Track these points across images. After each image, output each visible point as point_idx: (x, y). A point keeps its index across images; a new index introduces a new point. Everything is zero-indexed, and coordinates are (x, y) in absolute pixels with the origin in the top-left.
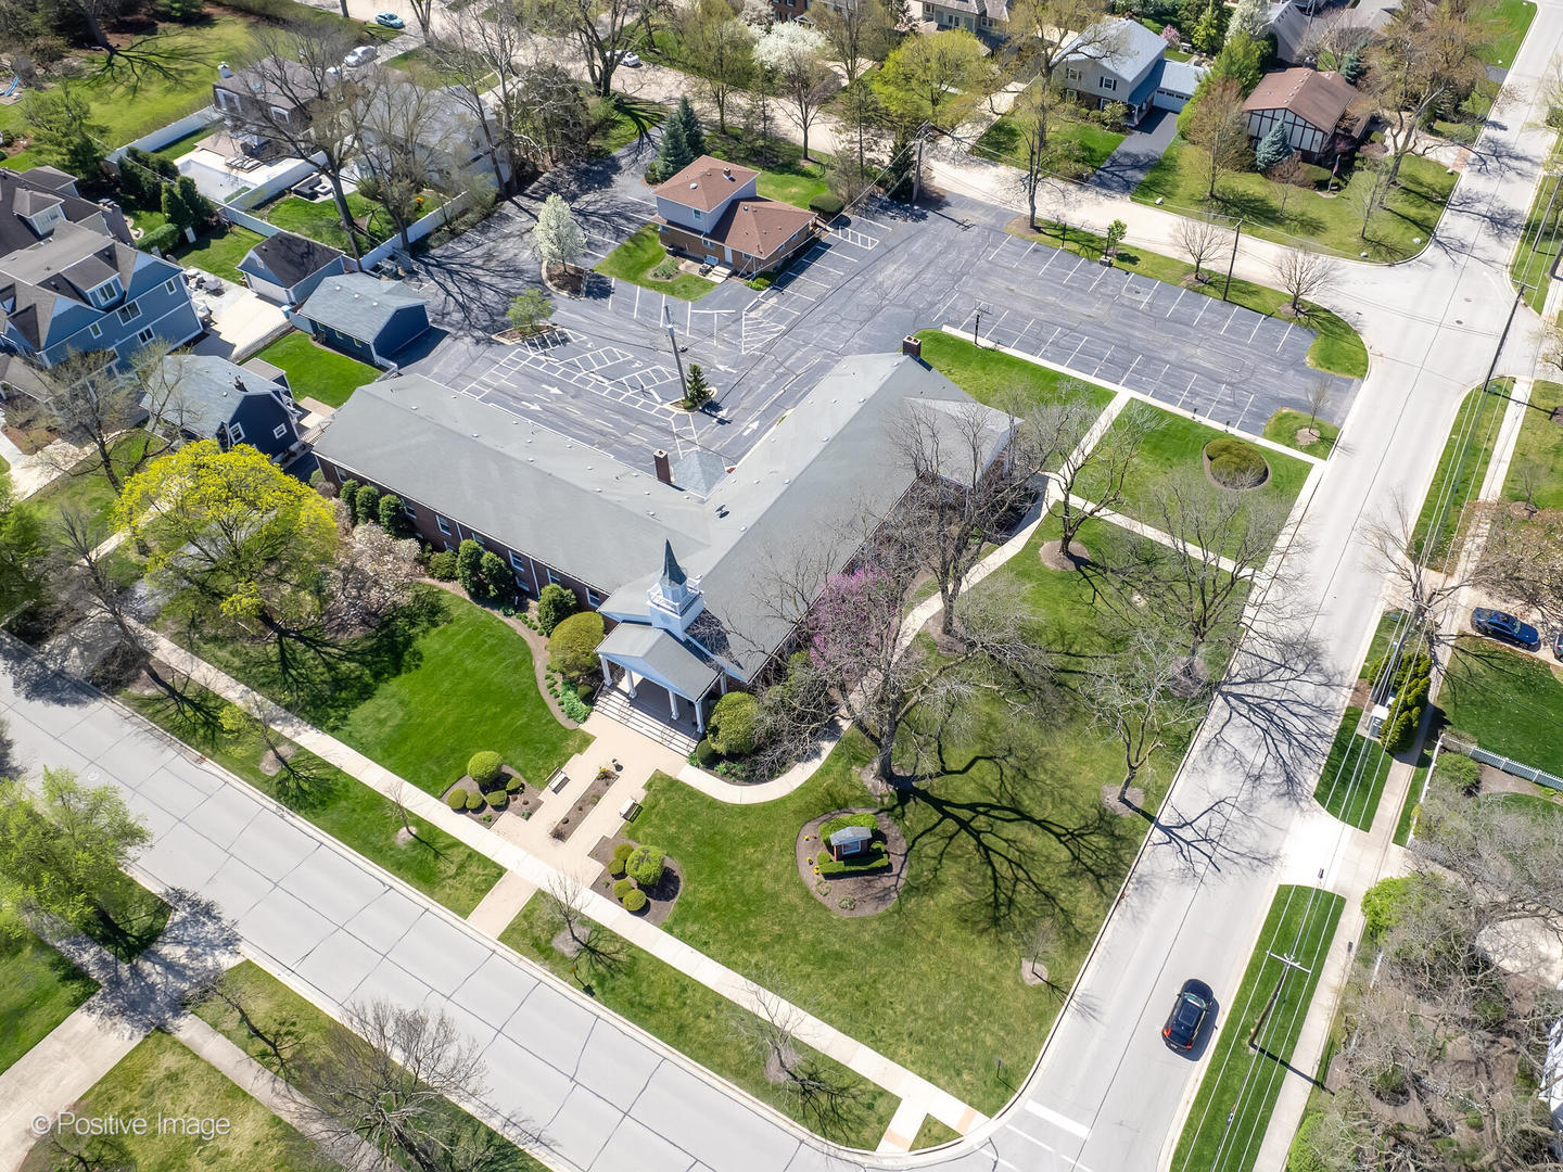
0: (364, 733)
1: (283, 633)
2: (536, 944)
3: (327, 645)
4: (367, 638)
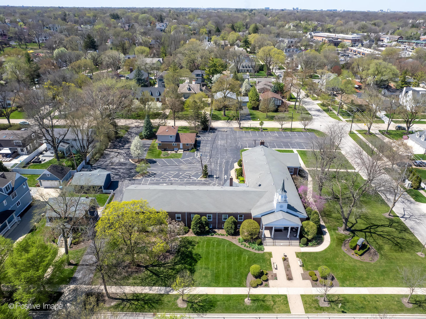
0: (203, 282)
1: (146, 267)
2: (317, 309)
3: (165, 264)
4: (176, 257)
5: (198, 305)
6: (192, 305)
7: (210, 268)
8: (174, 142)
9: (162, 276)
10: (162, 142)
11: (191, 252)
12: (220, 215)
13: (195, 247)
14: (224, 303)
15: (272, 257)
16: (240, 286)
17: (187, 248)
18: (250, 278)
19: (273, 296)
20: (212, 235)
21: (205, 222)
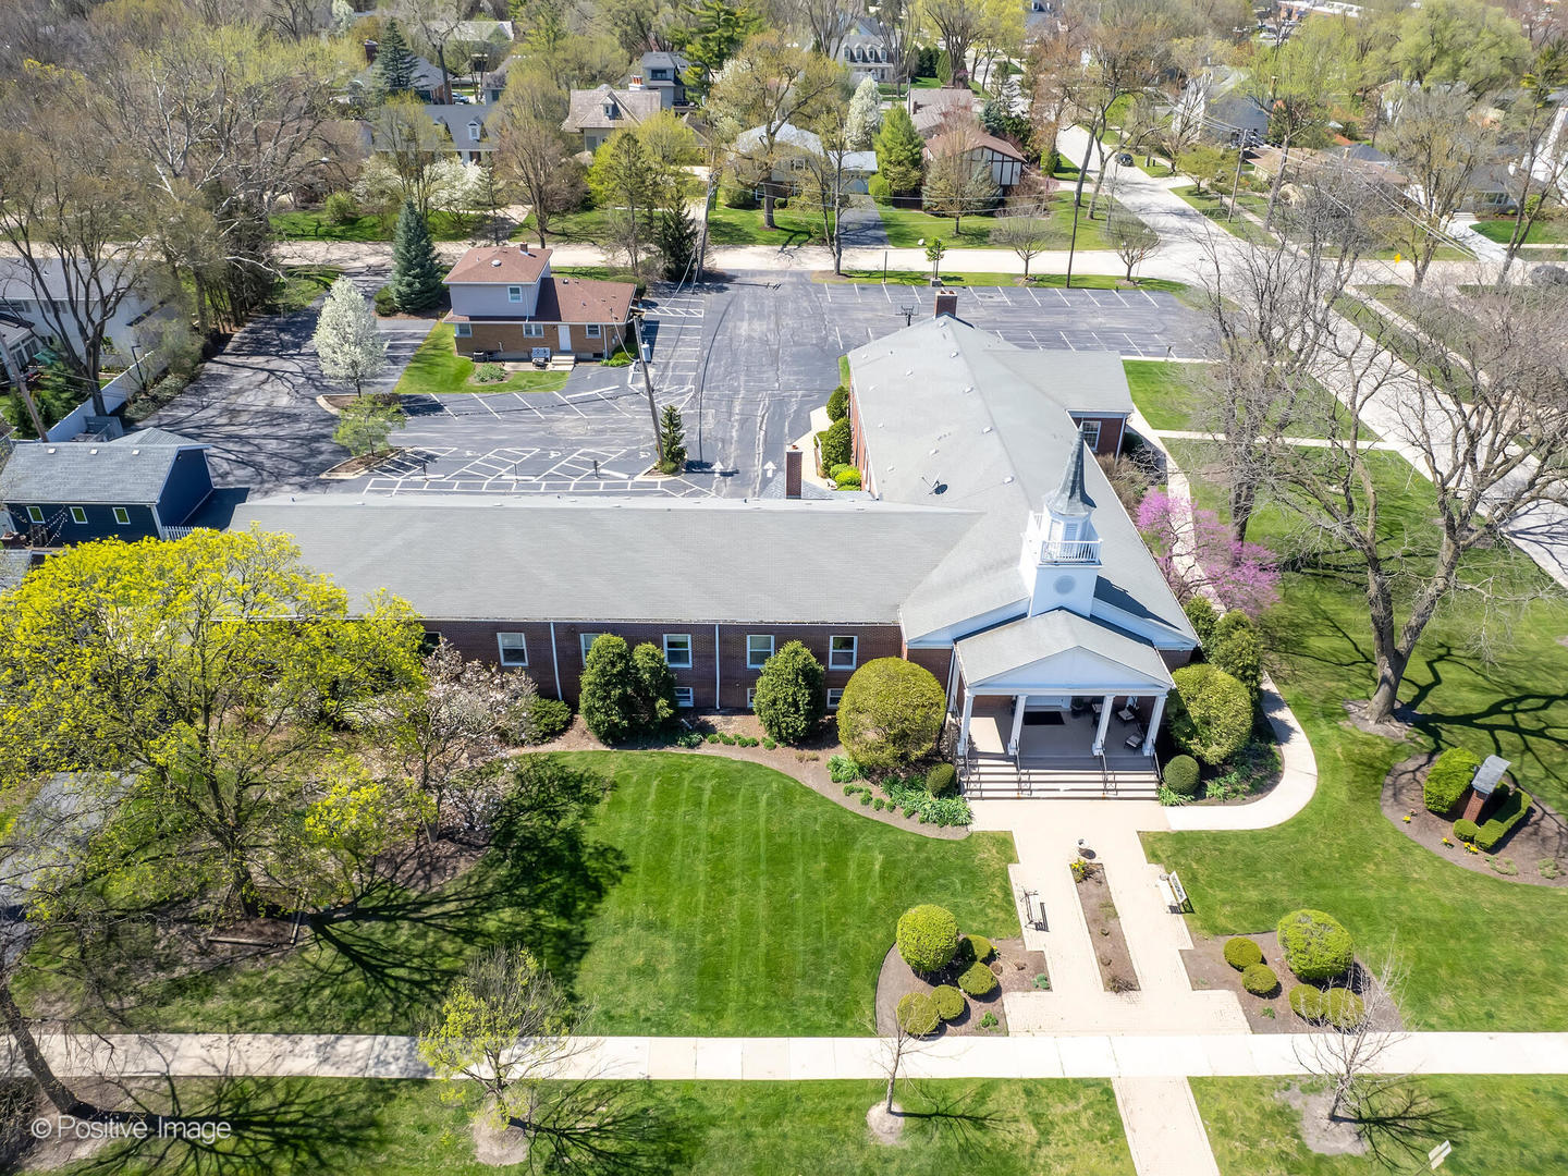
0: (632, 1004)
1: (320, 922)
3: (428, 904)
4: (491, 864)
5: (592, 1149)
6: (561, 1152)
7: (676, 922)
8: (531, 319)
9: (401, 972)
10: (472, 318)
11: (572, 840)
12: (734, 634)
13: (599, 809)
14: (749, 1136)
15: (1012, 859)
16: (838, 1030)
17: (555, 815)
18: (898, 984)
19: (1030, 1089)
20: (691, 746)
21: (654, 672)
